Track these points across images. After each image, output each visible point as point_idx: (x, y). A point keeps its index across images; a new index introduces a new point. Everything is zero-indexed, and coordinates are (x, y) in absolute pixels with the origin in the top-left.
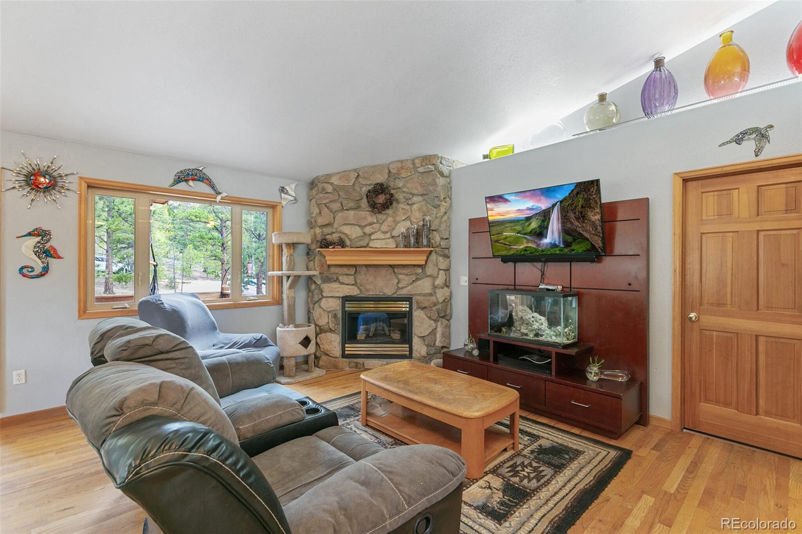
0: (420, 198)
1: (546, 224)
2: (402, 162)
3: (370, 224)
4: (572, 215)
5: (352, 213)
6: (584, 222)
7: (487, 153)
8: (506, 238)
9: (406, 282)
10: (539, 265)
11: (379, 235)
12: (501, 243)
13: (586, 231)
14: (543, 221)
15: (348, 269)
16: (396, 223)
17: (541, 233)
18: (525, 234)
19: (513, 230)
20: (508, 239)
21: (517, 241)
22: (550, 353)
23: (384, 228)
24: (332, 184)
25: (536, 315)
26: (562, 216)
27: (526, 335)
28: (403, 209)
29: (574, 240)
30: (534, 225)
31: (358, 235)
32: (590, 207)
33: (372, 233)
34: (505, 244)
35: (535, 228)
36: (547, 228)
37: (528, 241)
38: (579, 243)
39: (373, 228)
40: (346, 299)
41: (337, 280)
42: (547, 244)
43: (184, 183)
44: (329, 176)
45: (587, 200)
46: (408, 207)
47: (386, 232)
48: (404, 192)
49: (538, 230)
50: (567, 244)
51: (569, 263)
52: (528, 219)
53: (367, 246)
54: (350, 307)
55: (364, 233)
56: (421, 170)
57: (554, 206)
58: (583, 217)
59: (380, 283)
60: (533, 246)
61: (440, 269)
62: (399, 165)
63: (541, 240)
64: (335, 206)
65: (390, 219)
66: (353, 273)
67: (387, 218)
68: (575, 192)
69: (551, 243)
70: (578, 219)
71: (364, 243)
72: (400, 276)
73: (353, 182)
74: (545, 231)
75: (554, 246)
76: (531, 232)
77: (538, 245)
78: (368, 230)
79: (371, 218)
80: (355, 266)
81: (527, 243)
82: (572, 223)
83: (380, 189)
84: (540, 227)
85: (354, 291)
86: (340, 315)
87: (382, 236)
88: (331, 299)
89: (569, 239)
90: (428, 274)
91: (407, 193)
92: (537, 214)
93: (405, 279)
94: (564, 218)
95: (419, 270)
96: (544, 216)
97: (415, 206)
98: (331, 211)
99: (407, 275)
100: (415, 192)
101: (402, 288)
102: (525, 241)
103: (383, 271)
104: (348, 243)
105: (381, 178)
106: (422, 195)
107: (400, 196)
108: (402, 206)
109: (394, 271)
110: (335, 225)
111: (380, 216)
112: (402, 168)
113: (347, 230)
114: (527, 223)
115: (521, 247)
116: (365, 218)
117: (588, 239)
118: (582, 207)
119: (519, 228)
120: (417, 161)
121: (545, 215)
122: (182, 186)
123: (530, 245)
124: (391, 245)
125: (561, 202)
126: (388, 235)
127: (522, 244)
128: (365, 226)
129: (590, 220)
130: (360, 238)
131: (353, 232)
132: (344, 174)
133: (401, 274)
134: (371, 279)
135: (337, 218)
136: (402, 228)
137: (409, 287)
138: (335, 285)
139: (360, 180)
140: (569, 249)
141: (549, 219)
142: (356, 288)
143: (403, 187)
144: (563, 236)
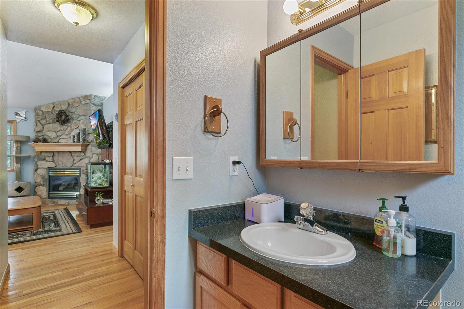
0: (83, 117)
2: (74, 99)
3: (60, 131)
5: (51, 125)
6: (103, 130)
9: (77, 160)
11: (64, 136)
13: (105, 134)
15: (49, 154)
16: (72, 130)
17: (99, 135)
19: (95, 134)
23: (67, 133)
24: (42, 111)
28: (75, 123)
30: (97, 131)
31: (54, 137)
33: (61, 135)
39: (61, 133)
40: (50, 169)
41: (45, 159)
44: (40, 106)
46: (78, 122)
48: (76, 114)
53: (58, 142)
54: (51, 173)
55: (58, 136)
56: (83, 103)
58: (103, 127)
59: (65, 161)
61: (93, 154)
62: (73, 100)
64: (43, 122)
65: (69, 128)
66: (52, 156)
67: (67, 128)
69: (102, 139)
73: (51, 109)
75: (102, 141)
79: (60, 128)
80: (53, 152)
83: (61, 113)
85: (52, 165)
86: (47, 177)
87: (66, 137)
88: (42, 169)
90: (87, 156)
91: (78, 115)
95: (83, 154)
97: (81, 122)
98: (42, 124)
99: (77, 156)
100: (81, 114)
101: (76, 163)
103: (66, 155)
104: (49, 140)
105: (64, 108)
106: (85, 116)
107: (74, 116)
108: (74, 121)
109: (71, 155)
110: (44, 131)
111: (64, 127)
112: (75, 102)
113: (49, 134)
115: (98, 141)
116: (57, 128)
117: (106, 138)
120: (81, 98)
121: (98, 127)
124: (70, 141)
125: (98, 120)
126: (68, 136)
128: (58, 132)
131: (53, 135)
132: (47, 106)
133: (75, 156)
134: (61, 159)
135: (44, 128)
136: (75, 132)
137: (78, 163)
138: (44, 162)
139: (55, 108)
142: (54, 163)
143: (77, 111)
144: (103, 136)
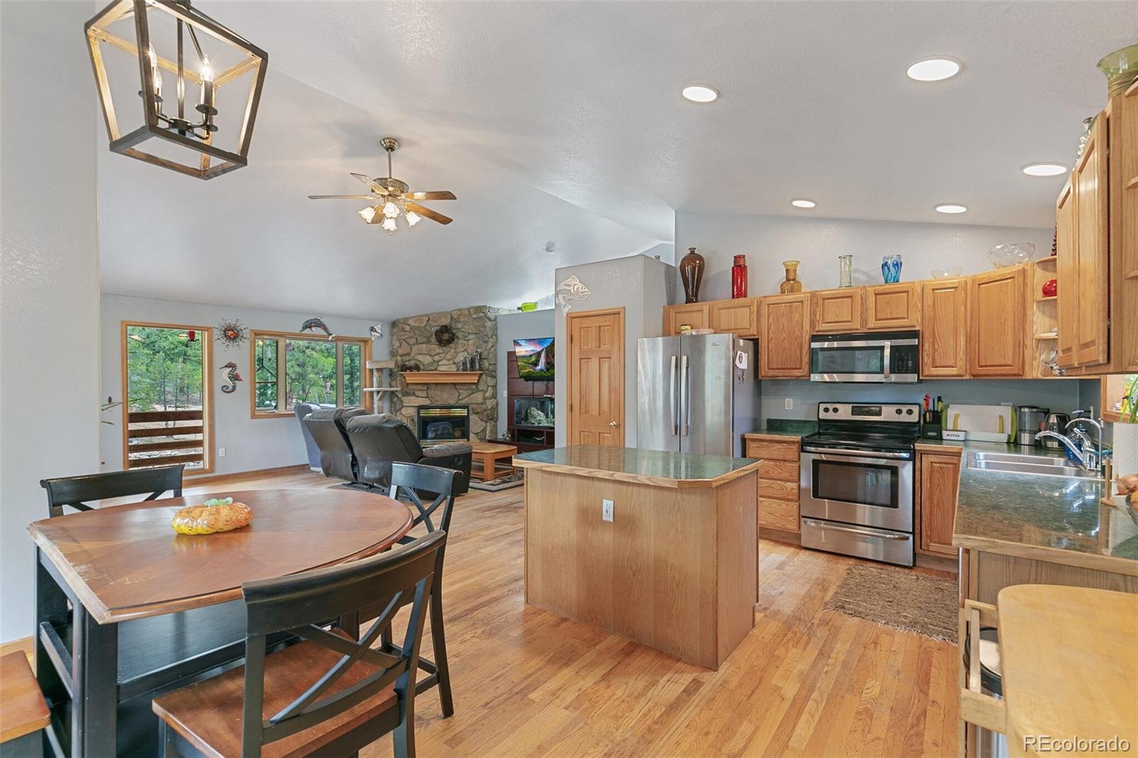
0: (474, 336)
1: (539, 359)
2: (460, 310)
3: (438, 354)
4: (547, 356)
5: (424, 346)
7: (520, 306)
9: (465, 395)
10: (545, 382)
11: (444, 362)
14: (538, 357)
15: (422, 387)
16: (457, 353)
17: (536, 364)
18: (529, 364)
19: (522, 362)
21: (524, 368)
22: (543, 432)
23: (449, 356)
24: (409, 325)
25: (539, 412)
26: (544, 356)
27: (534, 424)
28: (462, 344)
30: (533, 359)
31: (429, 362)
33: (440, 361)
35: (534, 361)
36: (539, 361)
37: (530, 368)
39: (440, 356)
40: (420, 408)
41: (414, 394)
42: (539, 370)
43: (308, 329)
44: (407, 319)
46: (465, 342)
47: (450, 360)
48: (462, 331)
49: (536, 362)
50: (548, 370)
52: (531, 356)
53: (436, 369)
54: (423, 413)
55: (434, 361)
56: (474, 316)
57: (542, 349)
59: (446, 396)
60: (533, 371)
61: (488, 386)
62: (459, 312)
63: (536, 367)
64: (412, 341)
65: (453, 350)
66: (425, 389)
67: (451, 350)
70: (552, 356)
71: (433, 368)
72: (460, 391)
73: (425, 323)
74: (539, 363)
75: (542, 370)
76: (532, 363)
77: (535, 370)
78: (436, 358)
79: (438, 350)
80: (428, 384)
82: (548, 361)
83: (445, 329)
84: (536, 360)
85: (427, 402)
86: (416, 420)
87: (446, 362)
88: (409, 408)
89: (549, 367)
90: (480, 389)
91: (465, 332)
92: (535, 353)
93: (464, 393)
94: (545, 358)
95: (474, 387)
97: (470, 341)
98: (409, 344)
99: (465, 390)
100: (470, 331)
101: (462, 399)
103: (448, 388)
104: (422, 367)
105: (445, 322)
106: (476, 334)
107: (460, 335)
108: (461, 341)
109: (456, 388)
110: (412, 355)
111: (445, 348)
112: (461, 314)
113: (420, 358)
114: (530, 358)
115: (526, 371)
116: (435, 350)
119: (526, 361)
120: (471, 310)
121: (539, 354)
122: (308, 331)
123: (531, 370)
124: (454, 369)
125: (547, 348)
126: (451, 362)
128: (434, 355)
130: (431, 364)
131: (426, 360)
132: (418, 318)
133: (461, 389)
134: (439, 393)
135: (413, 350)
136: (460, 358)
137: (466, 399)
138: (413, 398)
139: (431, 322)
140: (548, 373)
141: (541, 356)
142: (428, 399)
143: (462, 328)
144: (546, 366)
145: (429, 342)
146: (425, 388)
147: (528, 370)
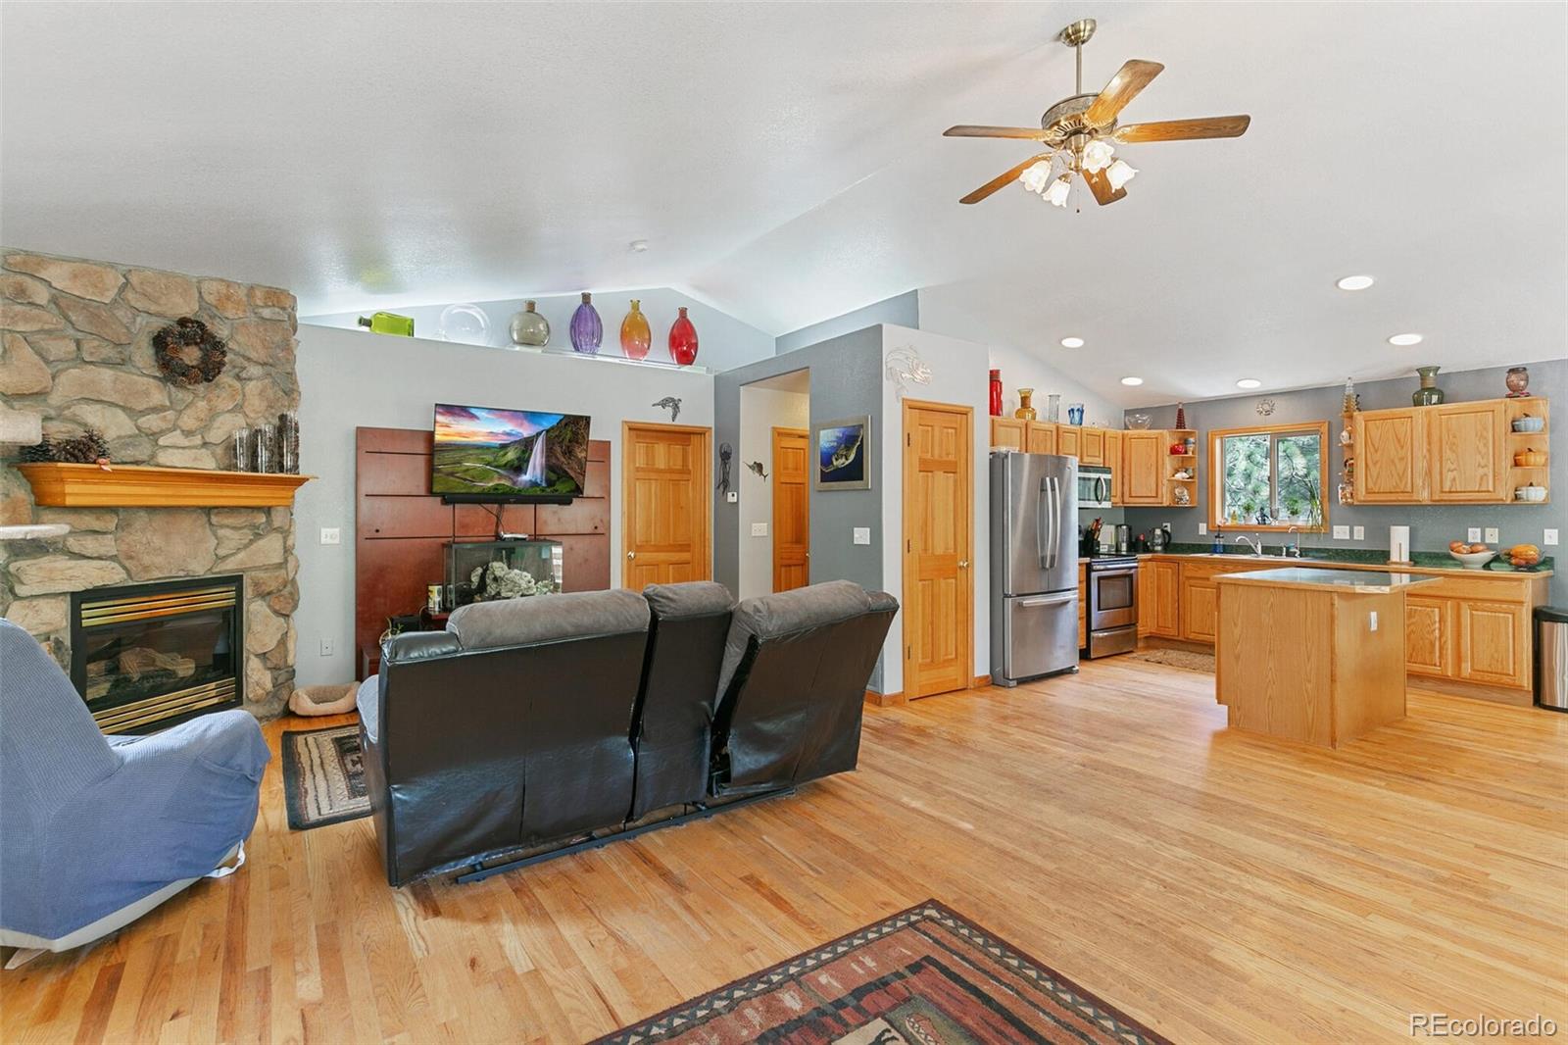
1: (527, 456)
3: (155, 410)
4: (558, 449)
5: (107, 374)
6: (570, 458)
8: (468, 470)
9: (233, 544)
10: (493, 508)
11: (176, 438)
12: (458, 477)
13: (572, 469)
14: (524, 452)
15: (98, 518)
16: (213, 415)
17: (519, 467)
18: (496, 467)
19: (479, 459)
20: (471, 472)
21: (484, 475)
23: (188, 421)
24: (46, 284)
26: (547, 449)
28: (230, 386)
29: (559, 478)
30: (511, 455)
31: (123, 434)
32: (577, 442)
33: (162, 432)
34: (465, 480)
35: (513, 460)
36: (528, 461)
37: (501, 476)
38: (563, 482)
39: (164, 419)
40: (84, 597)
41: (63, 548)
42: (526, 482)
45: (575, 434)
46: (240, 385)
47: (188, 434)
49: (516, 462)
50: (550, 483)
51: (533, 506)
52: (504, 447)
53: (149, 460)
54: (95, 616)
55: (140, 431)
57: (538, 434)
58: (570, 452)
59: (179, 548)
60: (508, 483)
62: (222, 289)
63: (518, 476)
64: (56, 347)
66: (112, 527)
67: (196, 403)
68: (563, 423)
69: (531, 481)
70: (564, 453)
71: (142, 453)
72: (221, 532)
73: (110, 295)
74: (525, 465)
75: (534, 484)
76: (506, 465)
77: (514, 483)
78: (152, 422)
79: (158, 395)
80: (112, 510)
81: (500, 479)
82: (558, 459)
84: (518, 459)
85: (113, 574)
86: (67, 640)
87: (183, 441)
89: (553, 477)
92: (516, 442)
93: (232, 538)
94: (549, 452)
95: (262, 519)
96: (526, 446)
97: (253, 384)
98: (44, 358)
99: (234, 528)
101: (225, 558)
102: (496, 476)
103: (186, 523)
109: (210, 521)
110: (54, 400)
111: (179, 394)
113: (92, 416)
114: (502, 453)
115: (491, 484)
116: (147, 394)
117: (572, 478)
118: (570, 441)
119: (489, 458)
121: (527, 444)
123: (503, 482)
124: (208, 464)
125: (548, 431)
126: (197, 440)
127: (492, 480)
128: (143, 413)
129: (576, 457)
130: (127, 442)
131: (111, 425)
133: (222, 526)
135: (62, 379)
136: (223, 428)
137: (241, 555)
138: (58, 562)
139: (136, 298)
140: (552, 489)
141: (532, 450)
143: (229, 339)
144: (547, 473)
145: (122, 363)
146: (111, 523)
147: (496, 482)
